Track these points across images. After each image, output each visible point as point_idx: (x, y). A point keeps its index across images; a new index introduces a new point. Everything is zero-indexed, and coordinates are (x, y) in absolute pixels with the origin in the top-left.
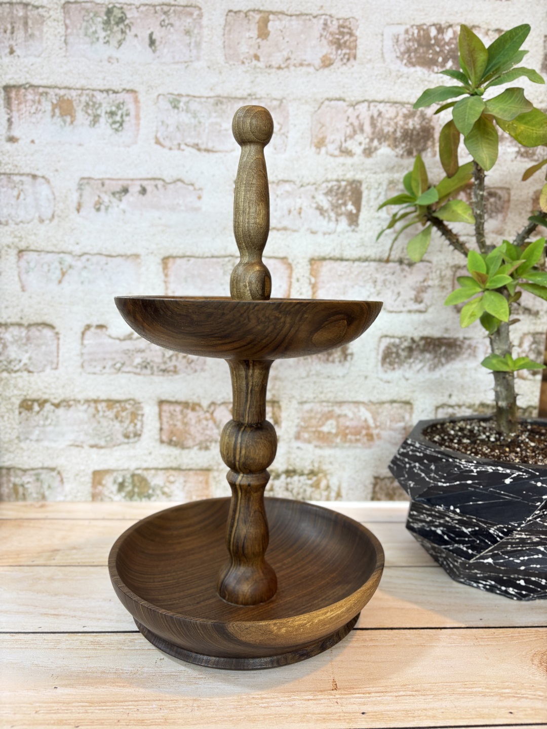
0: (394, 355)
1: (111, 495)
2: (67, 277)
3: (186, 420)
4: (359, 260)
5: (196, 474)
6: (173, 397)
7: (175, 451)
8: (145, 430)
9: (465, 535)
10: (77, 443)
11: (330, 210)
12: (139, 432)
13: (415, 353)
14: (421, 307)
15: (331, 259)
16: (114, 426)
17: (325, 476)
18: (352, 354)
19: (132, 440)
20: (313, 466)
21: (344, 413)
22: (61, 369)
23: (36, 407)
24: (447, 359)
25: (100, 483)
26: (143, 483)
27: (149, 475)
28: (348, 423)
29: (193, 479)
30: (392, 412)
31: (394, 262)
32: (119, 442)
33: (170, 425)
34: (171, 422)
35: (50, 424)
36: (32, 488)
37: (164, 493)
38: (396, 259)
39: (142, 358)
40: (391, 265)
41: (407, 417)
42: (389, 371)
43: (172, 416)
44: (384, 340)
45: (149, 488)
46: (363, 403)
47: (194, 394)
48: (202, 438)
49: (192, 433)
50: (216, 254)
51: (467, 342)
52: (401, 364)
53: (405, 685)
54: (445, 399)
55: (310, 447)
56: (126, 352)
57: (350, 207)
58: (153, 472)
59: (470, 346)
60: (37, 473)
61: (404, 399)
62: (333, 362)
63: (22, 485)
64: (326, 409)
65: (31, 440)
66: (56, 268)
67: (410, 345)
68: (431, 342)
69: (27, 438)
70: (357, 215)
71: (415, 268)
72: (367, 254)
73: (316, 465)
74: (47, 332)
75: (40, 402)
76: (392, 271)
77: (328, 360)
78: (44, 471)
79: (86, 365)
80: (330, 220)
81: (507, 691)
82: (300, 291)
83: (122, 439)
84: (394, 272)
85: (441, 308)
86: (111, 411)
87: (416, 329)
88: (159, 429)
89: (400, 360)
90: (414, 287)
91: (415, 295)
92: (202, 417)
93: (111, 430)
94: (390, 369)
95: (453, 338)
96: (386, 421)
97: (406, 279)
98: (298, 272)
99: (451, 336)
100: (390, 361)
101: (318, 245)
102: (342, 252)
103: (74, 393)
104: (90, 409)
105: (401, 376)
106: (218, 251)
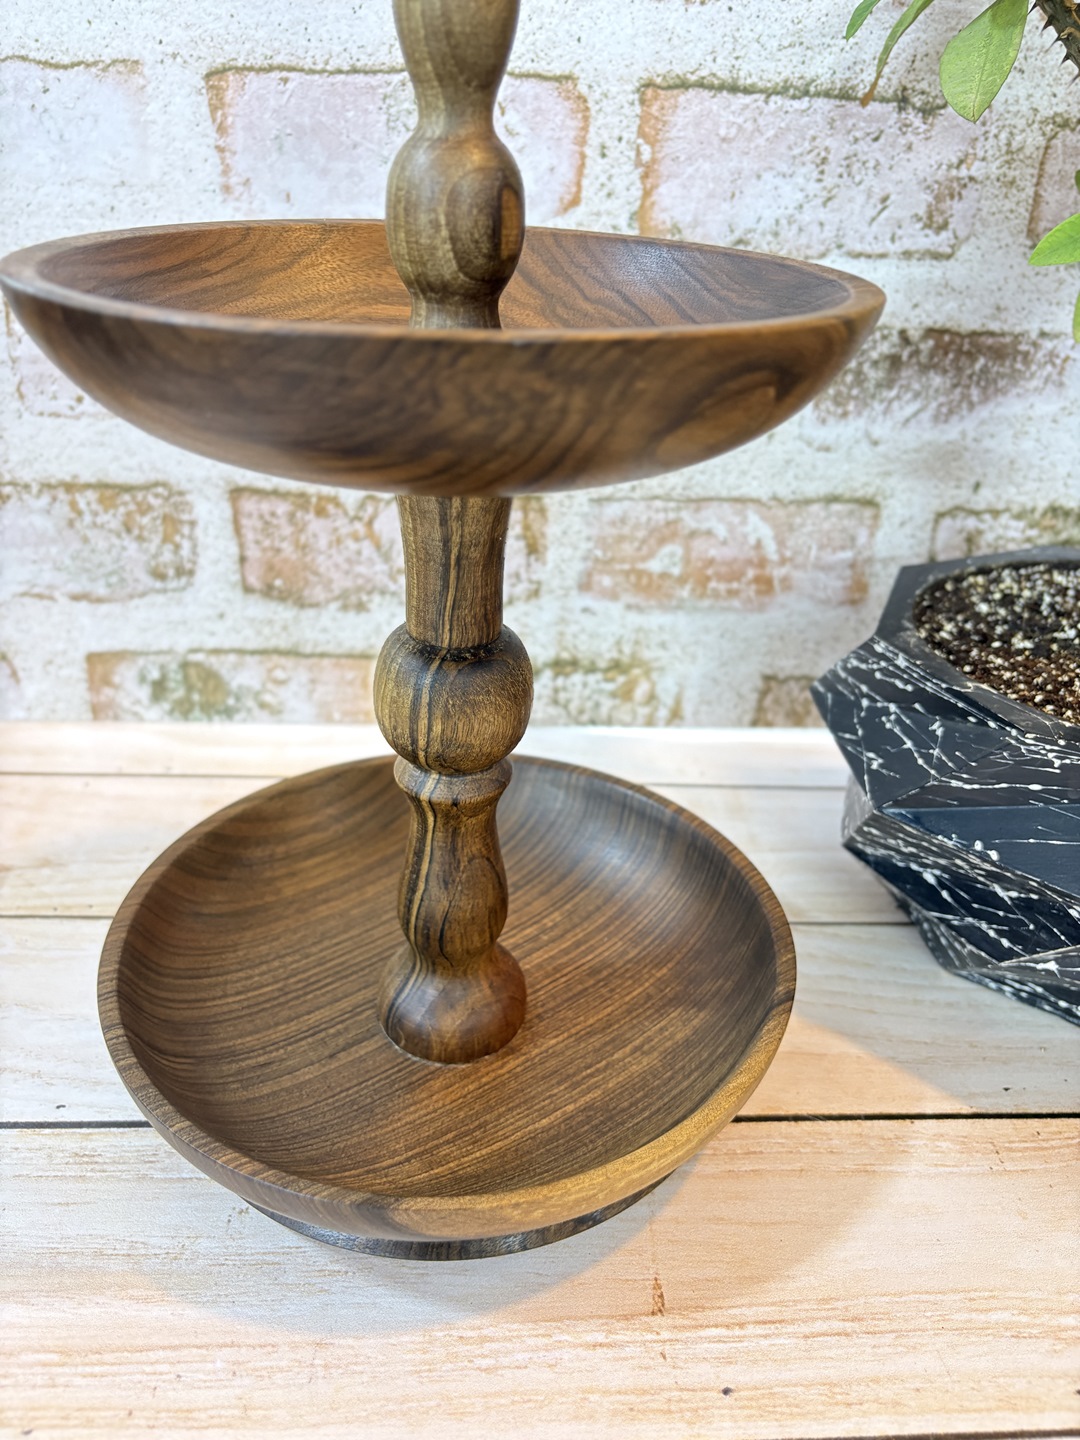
1: (137, 708)
3: (303, 539)
4: (783, 90)
5: (337, 665)
6: (268, 479)
7: (284, 613)
8: (202, 561)
9: (998, 902)
10: (36, 590)
12: (188, 566)
13: (905, 373)
14: (941, 241)
15: (701, 84)
16: (124, 548)
17: (647, 673)
19: (172, 584)
20: (620, 651)
21: (704, 526)
24: (984, 390)
25: (106, 681)
26: (211, 684)
27: (223, 665)
28: (713, 553)
29: (330, 673)
30: (826, 526)
31: (884, 100)
32: (140, 588)
33: (264, 550)
34: (267, 543)
37: (263, 706)
38: (892, 91)
40: (874, 107)
41: (862, 537)
42: (831, 420)
43: (267, 526)
45: (228, 693)
46: (757, 501)
48: (348, 583)
49: (322, 570)
50: (364, 61)
51: (1048, 345)
52: (864, 403)
54: (963, 495)
55: (615, 609)
58: (232, 658)
59: (1051, 357)
61: (860, 494)
64: (661, 517)
67: (893, 351)
68: (951, 342)
71: (939, 123)
72: (809, 73)
73: (627, 649)
76: (874, 128)
79: (23, 389)
81: (1071, 1320)
82: (610, 186)
83: (147, 581)
84: (882, 132)
85: (996, 244)
86: (112, 512)
87: (916, 306)
88: (236, 558)
89: (863, 390)
90: (930, 181)
91: (929, 206)
92: (344, 531)
93: (118, 560)
94: (834, 414)
95: (1011, 334)
96: (810, 548)
97: (911, 155)
98: (606, 126)
99: (1006, 328)
100: (838, 394)
101: (666, 36)
102: (737, 63)
103: (9, 466)
104: (57, 505)
105: (859, 434)
106: (369, 50)
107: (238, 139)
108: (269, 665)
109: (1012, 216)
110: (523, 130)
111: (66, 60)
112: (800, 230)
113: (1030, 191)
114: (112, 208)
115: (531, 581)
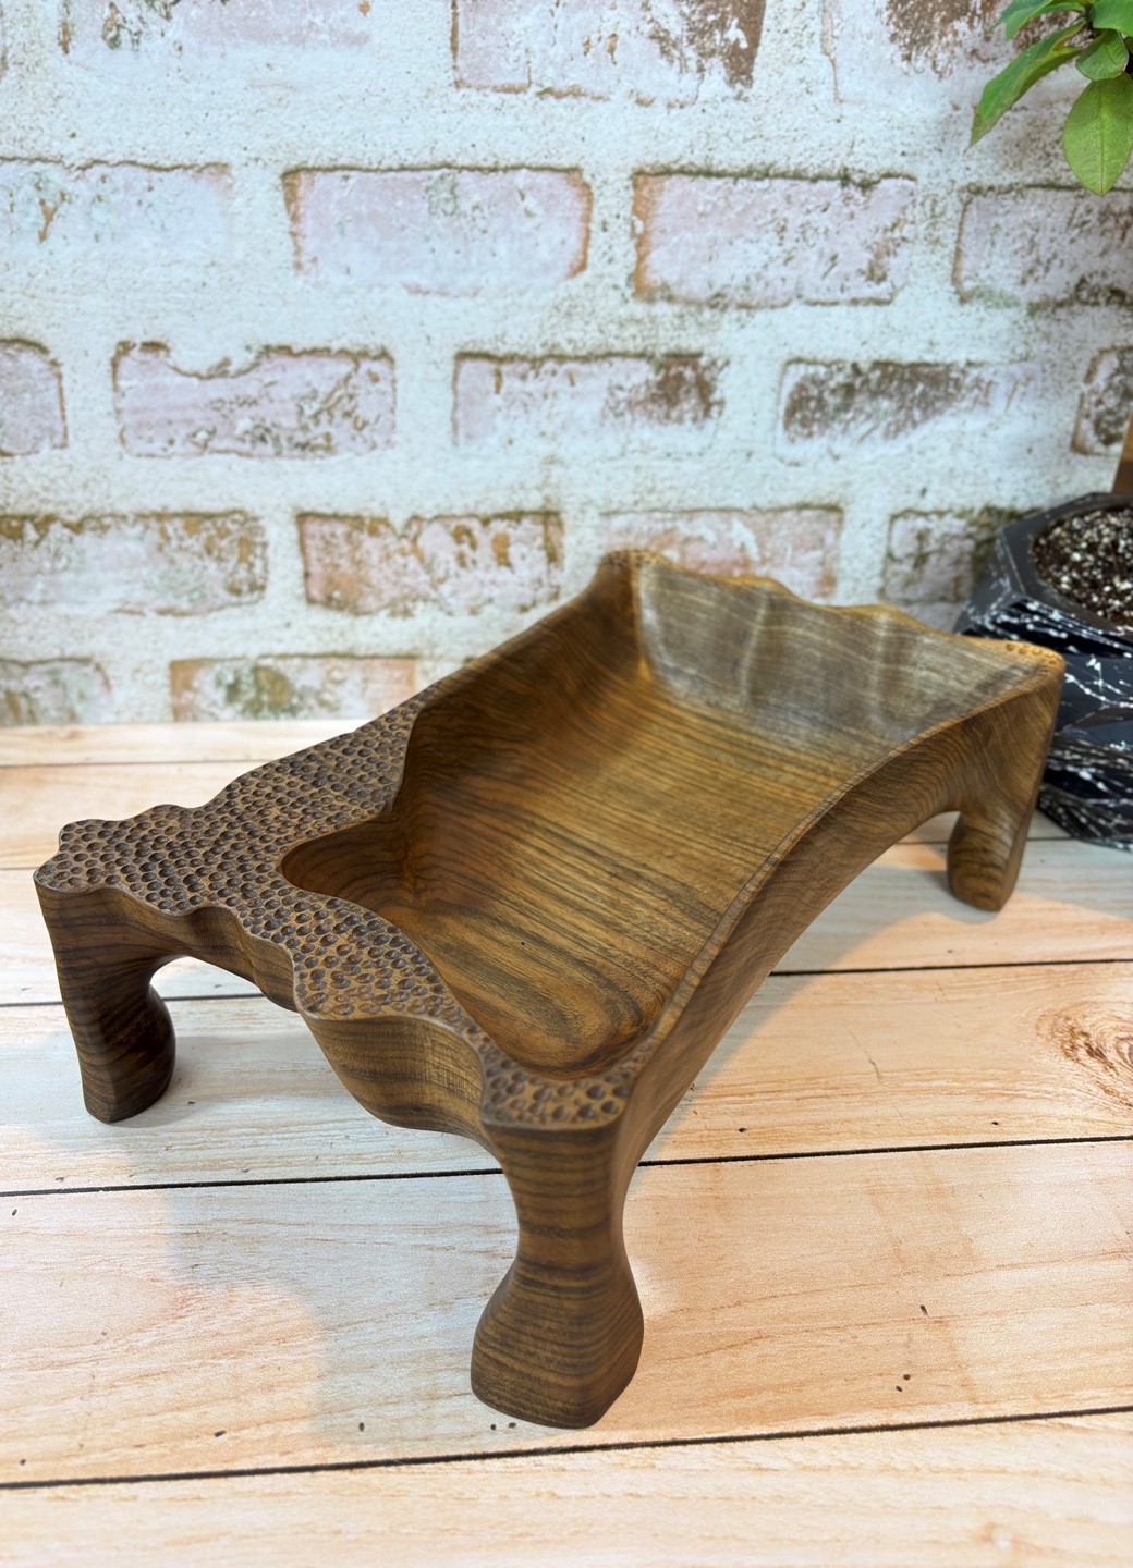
0: (812, 404)
1: (213, 709)
2: (57, 223)
3: (358, 555)
4: (748, 174)
5: (386, 666)
6: (328, 505)
7: (340, 620)
8: (273, 577)
10: (128, 607)
11: (685, 43)
12: (260, 582)
13: (859, 399)
14: (881, 290)
15: (682, 171)
16: (205, 568)
18: (721, 403)
19: (246, 598)
21: (697, 533)
22: (75, 446)
23: (31, 533)
24: (924, 410)
25: (188, 686)
26: (278, 686)
27: (288, 668)
28: (704, 556)
29: (380, 673)
30: (799, 530)
31: (830, 179)
32: (218, 602)
33: (325, 566)
34: (328, 560)
35: (65, 568)
36: (46, 699)
37: (323, 703)
38: (835, 172)
39: (252, 419)
40: (823, 185)
41: (830, 538)
42: (799, 440)
43: (328, 545)
44: (792, 369)
45: (293, 693)
46: (740, 511)
47: (373, 499)
48: (396, 593)
49: (374, 582)
50: (411, 161)
51: (974, 372)
52: (826, 423)
53: (811, 1079)
54: (912, 500)
56: (217, 405)
57: (735, 33)
58: (297, 662)
59: (978, 382)
60: (53, 667)
61: (826, 501)
62: (680, 420)
63: (25, 695)
64: (660, 527)
65: (30, 603)
66: (30, 201)
67: (848, 380)
68: (894, 373)
69: (21, 599)
70: (750, 55)
71: (876, 193)
72: (769, 160)
74: (29, 360)
75: (37, 520)
76: (822, 201)
77: (667, 416)
78: (68, 666)
79: (126, 435)
80: (683, 68)
81: (990, 1084)
82: (610, 254)
83: (225, 596)
84: (829, 204)
85: (927, 292)
86: (195, 536)
87: (864, 343)
88: (301, 574)
89: (825, 414)
90: (870, 242)
91: (870, 262)
92: (393, 547)
93: (199, 578)
94: (801, 435)
95: (943, 364)
96: (786, 549)
97: (854, 222)
98: (606, 206)
99: (939, 359)
100: (804, 418)
101: (653, 134)
102: (711, 154)
103: (111, 500)
104: (149, 533)
105: (823, 451)
106: (415, 152)
107: (308, 225)
108: (328, 667)
109: (938, 268)
110: (539, 211)
111: (168, 164)
112: (767, 284)
113: (952, 247)
114: (204, 284)
115: (551, 586)
